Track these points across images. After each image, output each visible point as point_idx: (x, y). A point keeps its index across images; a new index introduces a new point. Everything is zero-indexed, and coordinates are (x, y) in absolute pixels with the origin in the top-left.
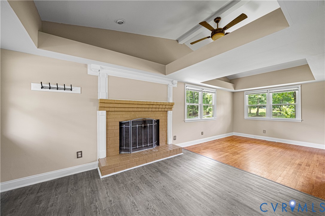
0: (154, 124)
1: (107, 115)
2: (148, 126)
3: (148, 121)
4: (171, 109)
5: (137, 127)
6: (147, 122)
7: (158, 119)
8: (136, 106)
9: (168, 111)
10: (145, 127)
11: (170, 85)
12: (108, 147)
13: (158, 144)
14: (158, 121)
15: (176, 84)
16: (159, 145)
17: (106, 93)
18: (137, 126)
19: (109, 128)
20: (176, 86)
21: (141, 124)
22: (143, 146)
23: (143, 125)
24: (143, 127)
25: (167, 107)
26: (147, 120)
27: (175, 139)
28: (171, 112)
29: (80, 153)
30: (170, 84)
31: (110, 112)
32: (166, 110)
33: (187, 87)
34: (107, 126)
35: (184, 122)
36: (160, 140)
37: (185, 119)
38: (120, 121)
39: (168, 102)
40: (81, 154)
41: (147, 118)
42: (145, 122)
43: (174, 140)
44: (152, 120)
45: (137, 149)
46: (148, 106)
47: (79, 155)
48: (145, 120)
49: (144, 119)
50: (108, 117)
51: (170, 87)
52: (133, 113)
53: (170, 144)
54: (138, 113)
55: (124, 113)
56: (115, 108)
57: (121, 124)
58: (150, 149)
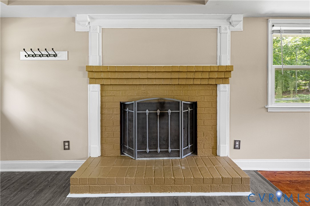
0: (182, 111)
1: (102, 90)
2: (170, 114)
3: (169, 103)
4: (225, 80)
5: (147, 114)
6: (167, 105)
7: (194, 100)
8: (144, 76)
9: (218, 86)
10: (163, 115)
11: (223, 28)
12: (103, 142)
13: (194, 150)
14: (194, 105)
15: (242, 23)
16: (197, 154)
17: (100, 56)
18: (147, 111)
19: (105, 111)
20: (240, 27)
21: (155, 109)
22: (159, 150)
23: (158, 111)
24: (158, 114)
25: (216, 75)
26: (166, 101)
27: (237, 146)
28: (225, 87)
29: (67, 144)
30: (224, 25)
31: (106, 87)
32: (213, 82)
33: (273, 26)
34: (102, 108)
35: (264, 110)
36: (198, 145)
37: (267, 104)
38: (122, 101)
39: (218, 65)
40: (69, 145)
41: (168, 99)
42: (162, 104)
43: (235, 148)
44: (179, 102)
45: (147, 155)
46: (168, 76)
47: (67, 146)
48: (162, 101)
49: (161, 99)
50: (103, 95)
51: (222, 31)
52: (143, 88)
53: (221, 155)
54: (152, 88)
55: (127, 88)
56: (111, 80)
57: (123, 106)
58: (174, 158)
